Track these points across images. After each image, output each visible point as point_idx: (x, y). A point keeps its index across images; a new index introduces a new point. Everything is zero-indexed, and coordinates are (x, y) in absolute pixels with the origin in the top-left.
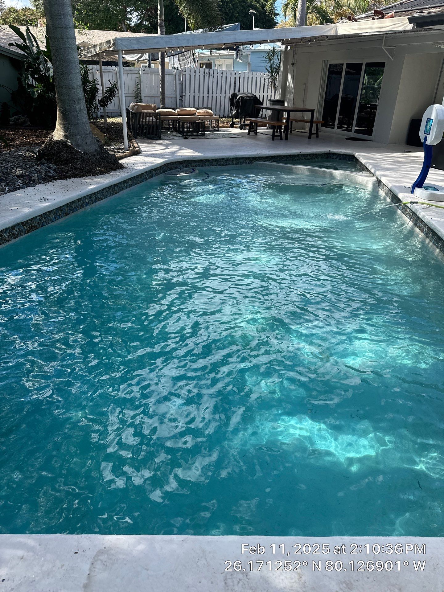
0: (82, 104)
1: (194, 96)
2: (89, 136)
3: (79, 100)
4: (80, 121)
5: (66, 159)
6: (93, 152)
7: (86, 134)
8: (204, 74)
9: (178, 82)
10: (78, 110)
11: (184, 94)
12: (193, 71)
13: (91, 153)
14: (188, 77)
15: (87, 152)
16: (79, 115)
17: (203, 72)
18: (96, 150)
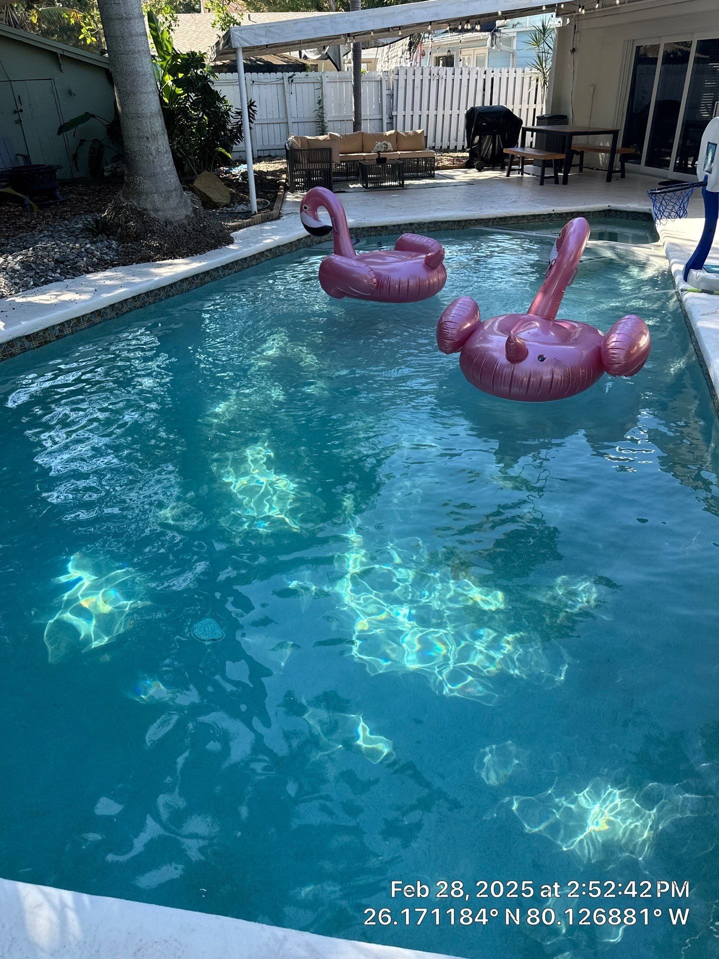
0: (160, 142)
1: (412, 116)
2: (174, 194)
3: (155, 136)
4: (159, 170)
5: (136, 232)
6: (181, 220)
7: (168, 191)
8: (429, 78)
9: (385, 92)
10: (154, 152)
11: (394, 113)
12: (410, 73)
13: (178, 221)
14: (402, 83)
15: (171, 219)
16: (155, 160)
17: (428, 73)
18: (187, 216)
